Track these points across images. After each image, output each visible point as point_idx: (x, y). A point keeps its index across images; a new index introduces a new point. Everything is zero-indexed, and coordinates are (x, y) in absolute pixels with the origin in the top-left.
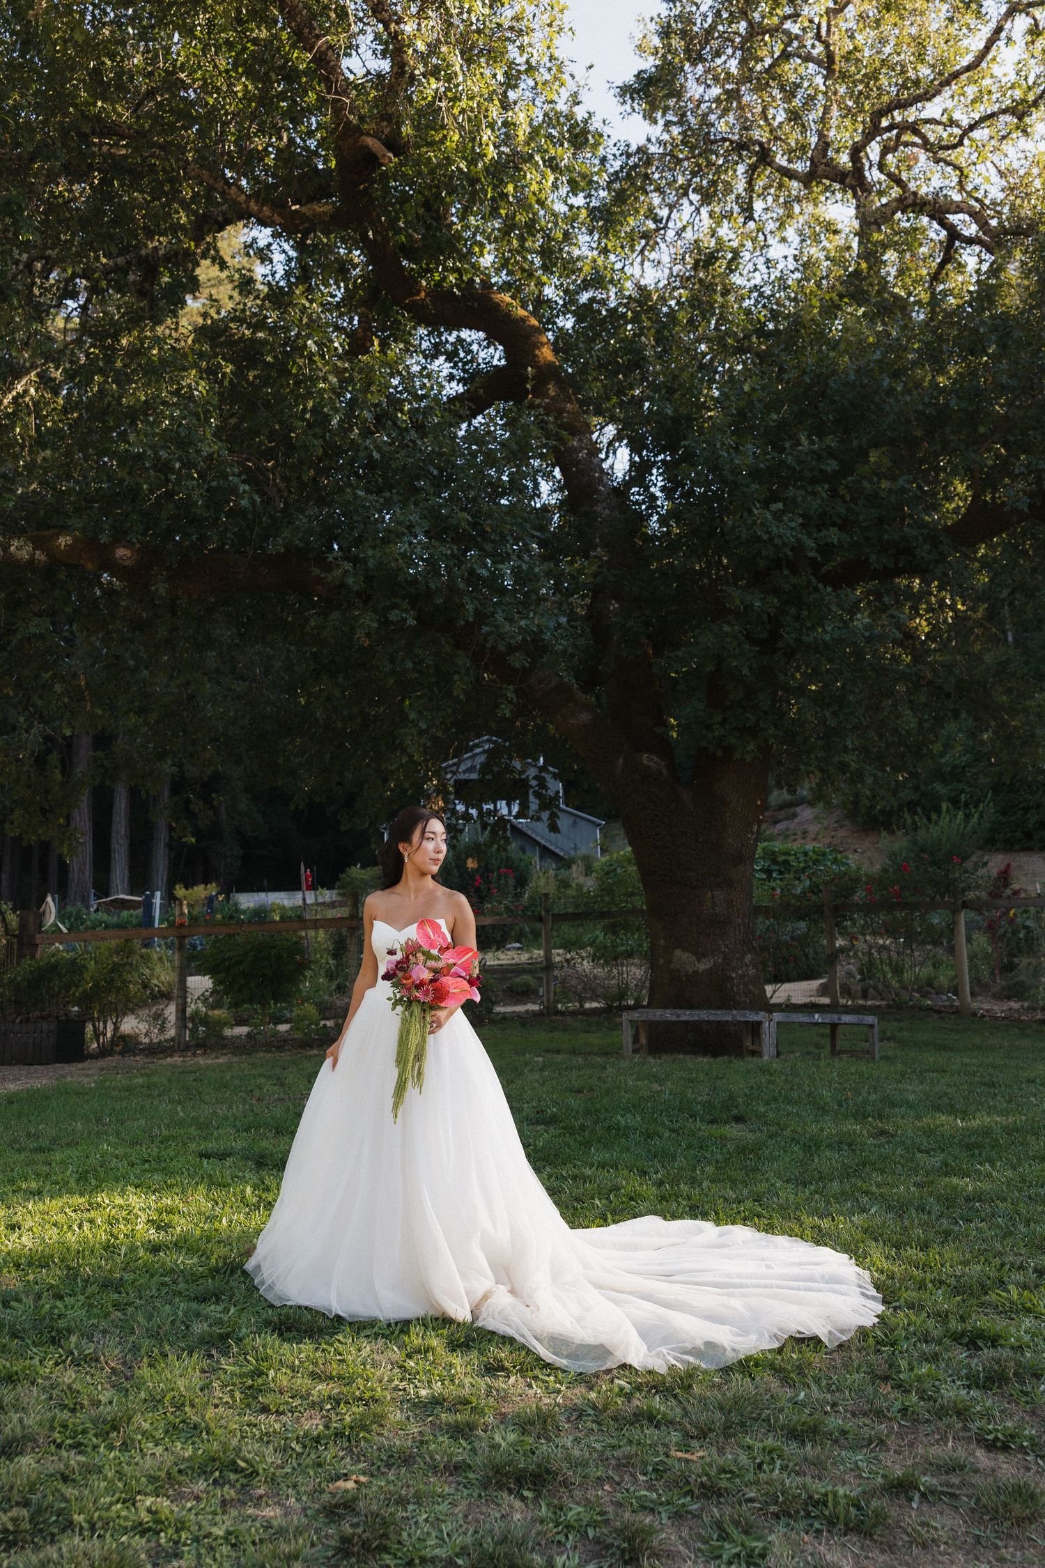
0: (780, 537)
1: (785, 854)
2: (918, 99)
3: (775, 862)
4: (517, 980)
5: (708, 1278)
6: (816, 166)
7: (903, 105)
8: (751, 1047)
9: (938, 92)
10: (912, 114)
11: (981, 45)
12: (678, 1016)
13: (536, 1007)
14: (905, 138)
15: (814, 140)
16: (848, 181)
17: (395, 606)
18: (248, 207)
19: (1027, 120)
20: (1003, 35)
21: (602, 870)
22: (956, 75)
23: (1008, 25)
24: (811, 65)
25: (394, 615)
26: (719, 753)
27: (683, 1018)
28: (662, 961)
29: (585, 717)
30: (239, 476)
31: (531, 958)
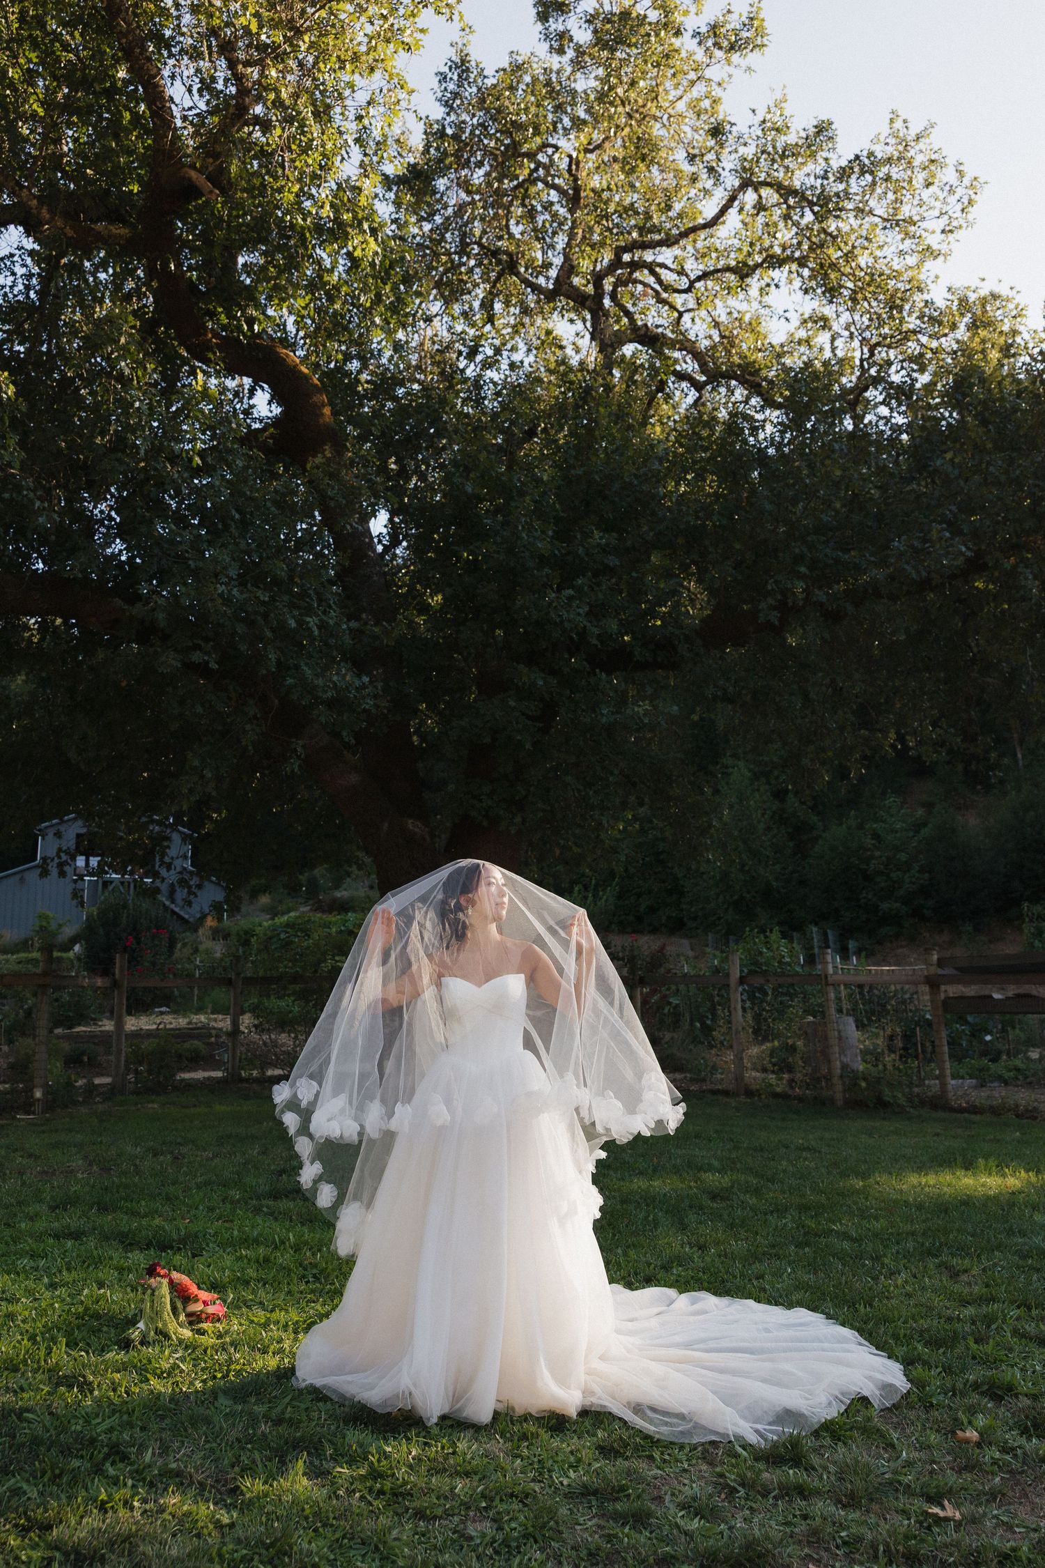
0: (569, 621)
2: (661, 243)
4: (187, 1045)
5: (725, 1344)
6: (561, 285)
7: (644, 246)
9: (676, 242)
10: (648, 256)
11: (716, 210)
13: (219, 1074)
14: (637, 275)
15: (558, 261)
16: (588, 303)
17: (197, 648)
18: (39, 213)
19: (748, 280)
20: (736, 203)
21: (265, 934)
22: (694, 229)
23: (741, 196)
24: (553, 192)
25: (196, 657)
26: (485, 823)
29: (354, 778)
30: (34, 491)
31: (190, 1023)
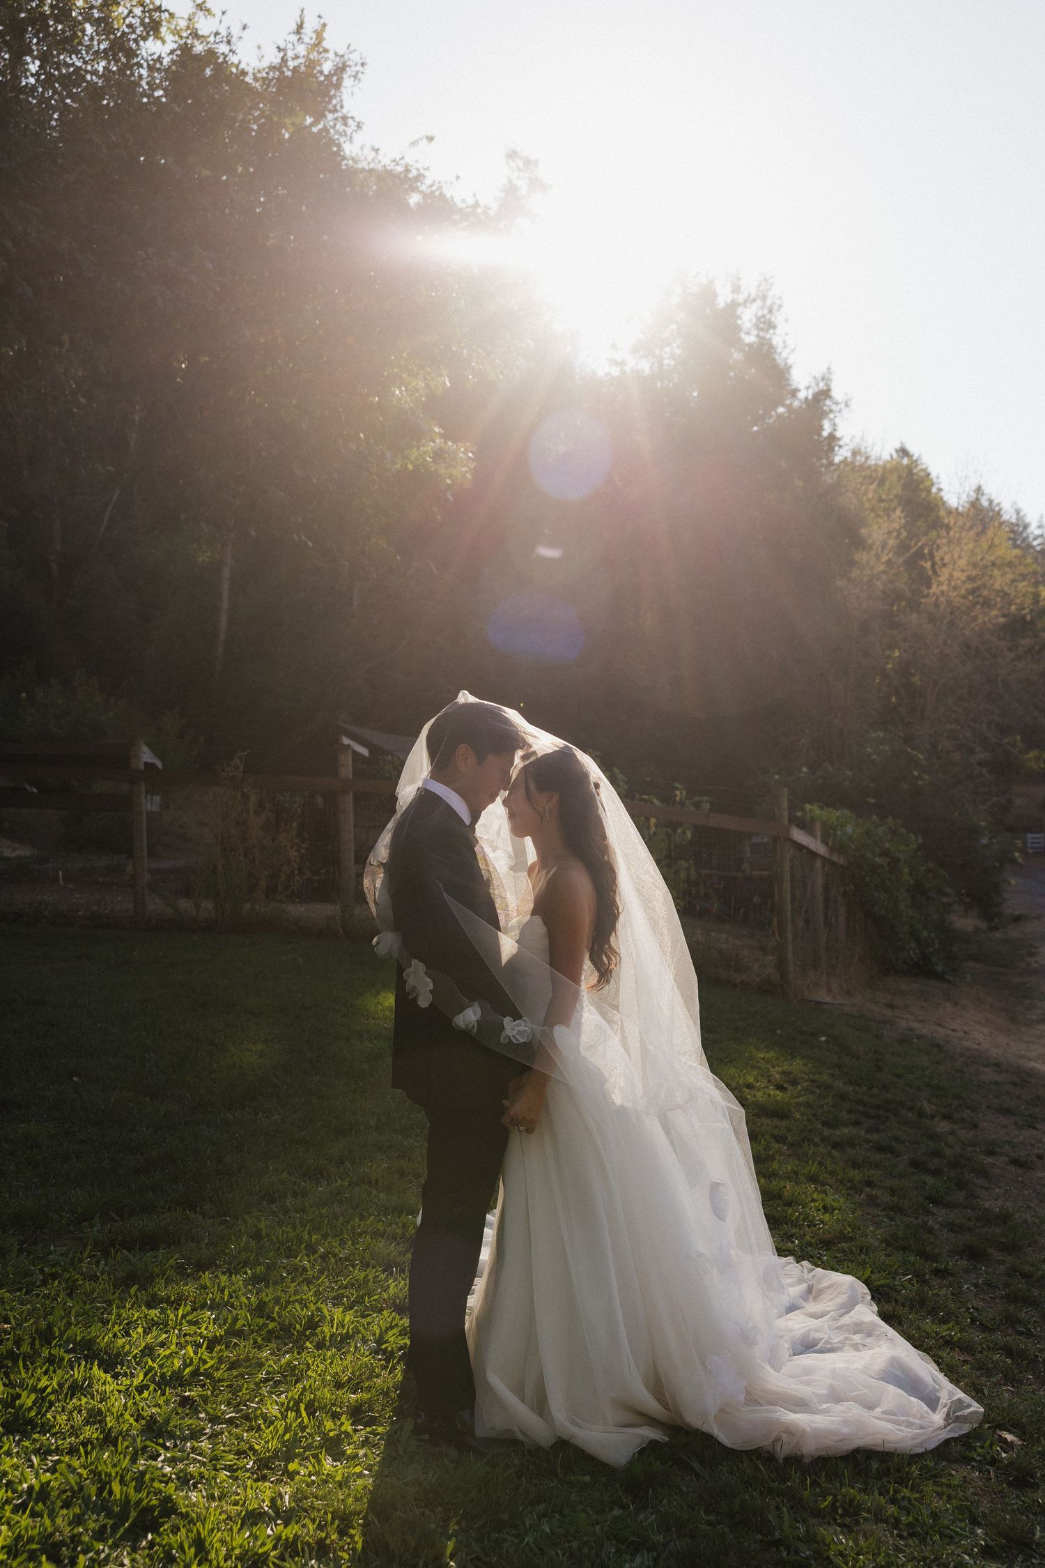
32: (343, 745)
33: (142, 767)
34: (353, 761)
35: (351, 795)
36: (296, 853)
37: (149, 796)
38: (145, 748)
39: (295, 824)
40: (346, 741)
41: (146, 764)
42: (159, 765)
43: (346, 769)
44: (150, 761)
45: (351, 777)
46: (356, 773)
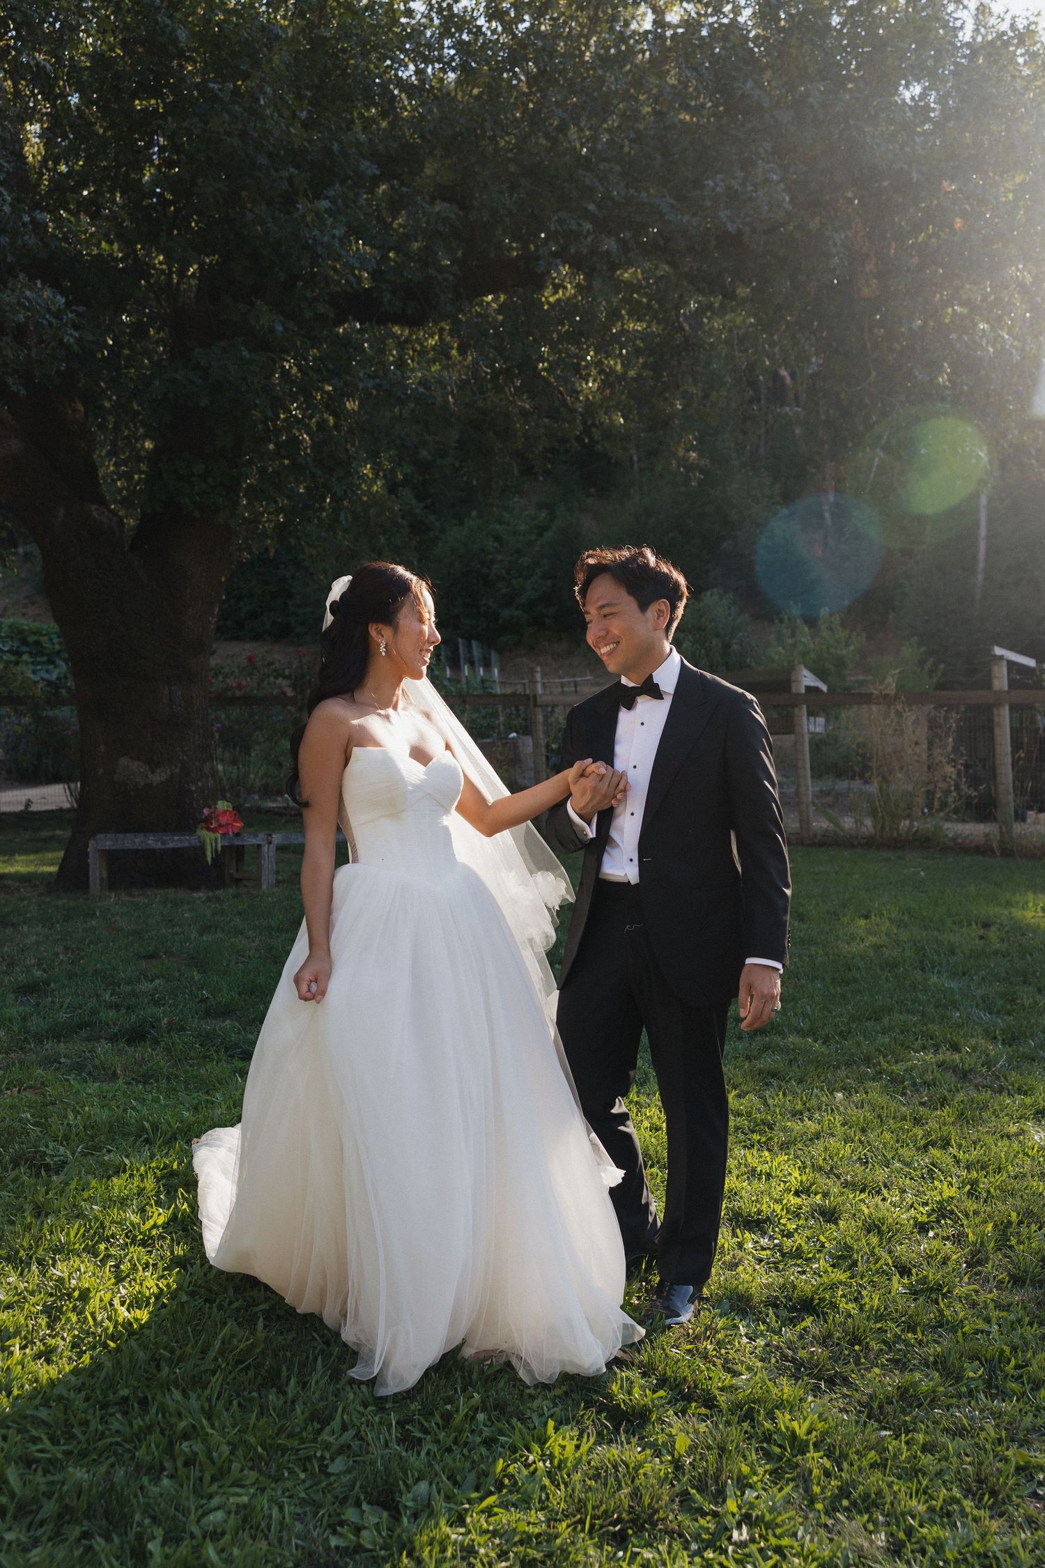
1: (34, 633)
3: (24, 642)
8: (236, 876)
12: (163, 843)
27: (171, 845)
28: (101, 772)
32: (995, 656)
33: (803, 690)
34: (1008, 669)
35: (1007, 708)
36: (953, 769)
37: (812, 719)
38: (806, 672)
39: (951, 740)
40: (998, 651)
41: (807, 688)
42: (824, 688)
43: (1001, 680)
44: (812, 684)
45: (1006, 688)
46: (1012, 684)
